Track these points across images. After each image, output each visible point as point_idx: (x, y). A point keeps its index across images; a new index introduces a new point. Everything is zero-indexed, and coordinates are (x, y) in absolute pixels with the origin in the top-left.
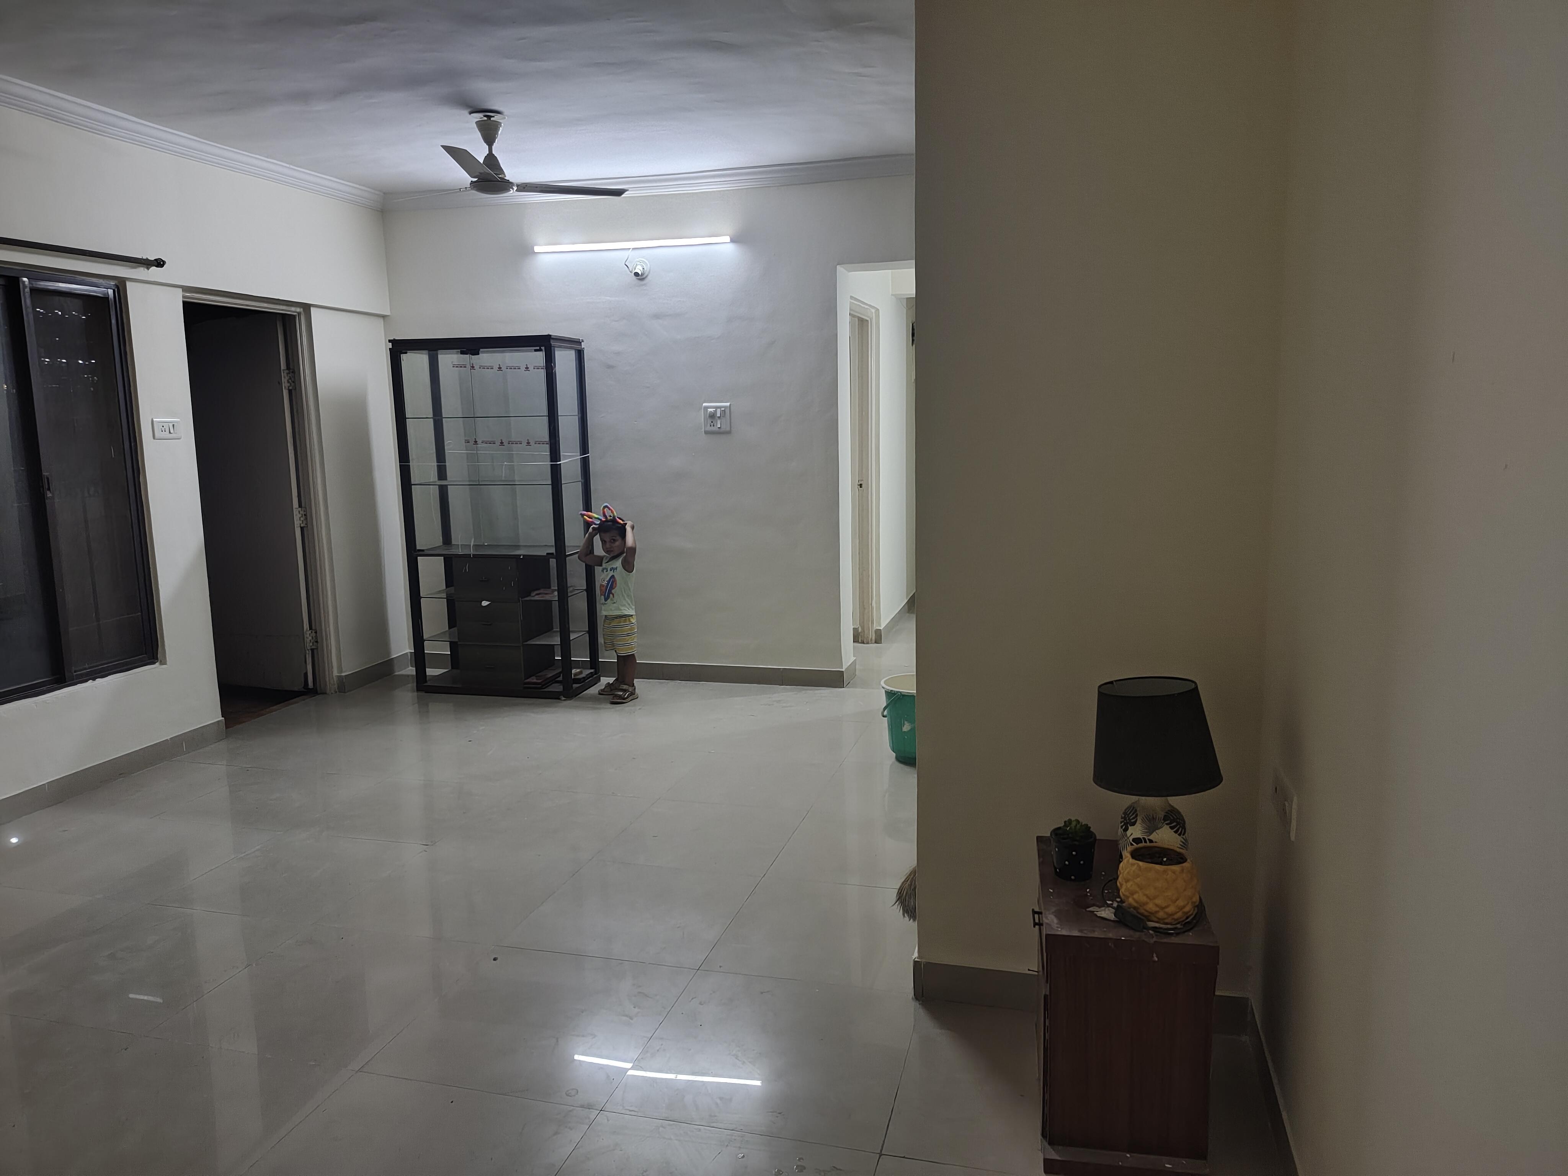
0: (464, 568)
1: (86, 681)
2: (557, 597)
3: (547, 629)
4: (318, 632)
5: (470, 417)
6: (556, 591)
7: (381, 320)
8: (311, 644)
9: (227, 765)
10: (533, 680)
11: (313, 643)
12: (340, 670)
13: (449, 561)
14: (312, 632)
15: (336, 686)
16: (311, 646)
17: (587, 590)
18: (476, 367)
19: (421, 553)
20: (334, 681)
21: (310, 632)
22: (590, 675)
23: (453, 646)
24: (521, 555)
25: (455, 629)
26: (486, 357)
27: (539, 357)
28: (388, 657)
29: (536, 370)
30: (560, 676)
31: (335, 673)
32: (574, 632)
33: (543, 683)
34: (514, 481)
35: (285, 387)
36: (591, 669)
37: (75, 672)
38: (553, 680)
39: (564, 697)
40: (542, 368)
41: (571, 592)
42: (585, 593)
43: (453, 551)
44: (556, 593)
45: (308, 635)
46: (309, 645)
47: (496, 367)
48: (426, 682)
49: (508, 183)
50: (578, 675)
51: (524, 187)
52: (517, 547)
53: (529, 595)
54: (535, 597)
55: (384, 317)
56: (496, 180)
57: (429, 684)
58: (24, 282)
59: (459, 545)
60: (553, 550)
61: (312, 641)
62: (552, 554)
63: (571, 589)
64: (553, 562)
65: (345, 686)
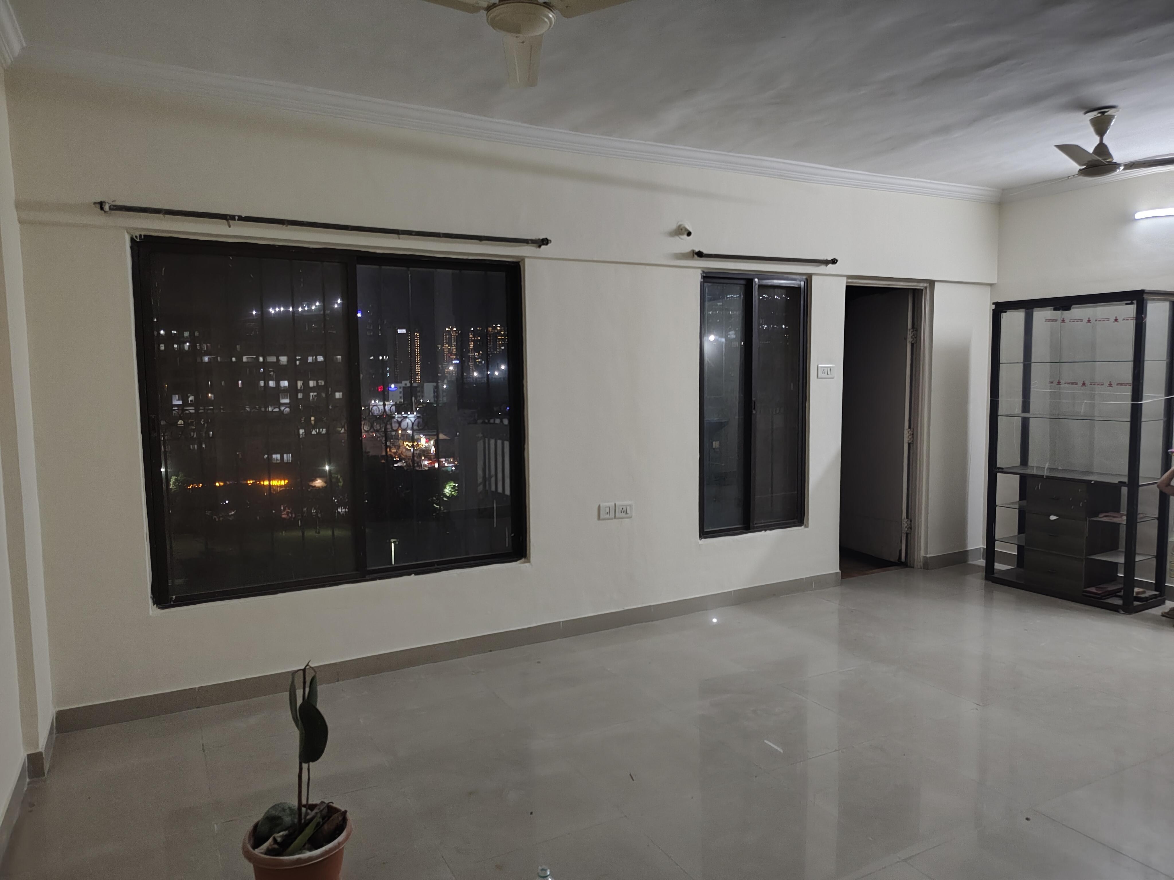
0: (1037, 487)
1: (761, 531)
2: (1125, 521)
3: (1113, 548)
4: (912, 521)
5: (1057, 362)
6: (1124, 515)
7: (988, 289)
8: (906, 529)
9: (839, 605)
10: (1093, 589)
11: (908, 529)
12: (926, 552)
13: (1024, 479)
14: (908, 521)
15: (922, 564)
16: (906, 531)
17: (1158, 519)
18: (1067, 321)
19: (1000, 470)
20: (920, 560)
21: (906, 520)
22: (1154, 596)
23: (1020, 548)
24: (1092, 481)
25: (1023, 535)
26: (1077, 312)
27: (1130, 310)
28: (964, 549)
29: (1125, 321)
30: (1120, 592)
31: (922, 553)
32: (1139, 554)
33: (1103, 595)
34: (1094, 416)
35: (909, 342)
36: (1156, 590)
37: (756, 524)
38: (1113, 594)
39: (1124, 611)
40: (1131, 320)
41: (1142, 518)
42: (1156, 521)
43: (1028, 471)
44: (1125, 518)
45: (905, 523)
46: (905, 530)
47: (1086, 320)
48: (993, 573)
49: (1115, 164)
50: (1140, 594)
51: (1131, 166)
52: (1091, 473)
53: (1097, 516)
54: (1103, 518)
55: (991, 285)
56: (1104, 164)
57: (996, 575)
58: (755, 282)
59: (1034, 467)
60: (1126, 480)
61: (908, 527)
62: (1124, 483)
63: (1141, 516)
64: (1124, 490)
65: (928, 565)
